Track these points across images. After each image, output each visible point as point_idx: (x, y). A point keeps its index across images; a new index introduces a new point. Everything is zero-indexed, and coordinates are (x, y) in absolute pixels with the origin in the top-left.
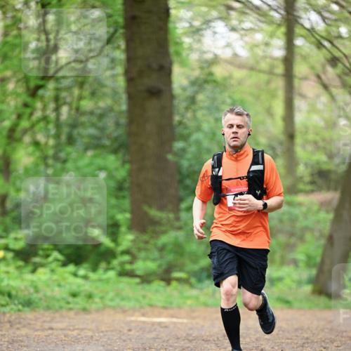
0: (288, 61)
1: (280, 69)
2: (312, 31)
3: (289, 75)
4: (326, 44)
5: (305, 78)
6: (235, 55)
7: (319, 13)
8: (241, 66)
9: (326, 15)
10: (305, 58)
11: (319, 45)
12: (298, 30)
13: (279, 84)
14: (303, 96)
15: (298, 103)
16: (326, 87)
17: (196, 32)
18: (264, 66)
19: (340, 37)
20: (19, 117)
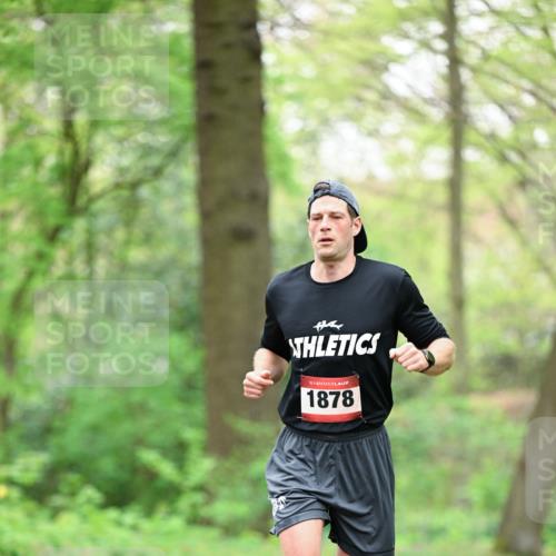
0: (455, 185)
1: (441, 196)
2: (492, 137)
3: (455, 207)
4: (514, 156)
5: (481, 212)
6: (371, 177)
7: (502, 107)
8: (379, 192)
9: (515, 112)
11: (503, 159)
12: (471, 136)
13: (441, 223)
14: (478, 240)
15: (470, 251)
16: (512, 223)
19: (534, 146)
20: (30, 275)
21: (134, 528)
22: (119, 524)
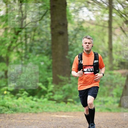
0: (110, 22)
1: (107, 25)
2: (119, 11)
3: (110, 27)
4: (124, 16)
5: (116, 28)
6: (91, 20)
7: (121, 4)
8: (93, 24)
9: (124, 5)
10: (116, 21)
11: (121, 16)
12: (113, 11)
13: (107, 30)
14: (115, 35)
15: (114, 37)
16: (124, 31)
17: (76, 11)
18: (101, 23)
20: (12, 42)
21: (36, 101)
22: (32, 100)
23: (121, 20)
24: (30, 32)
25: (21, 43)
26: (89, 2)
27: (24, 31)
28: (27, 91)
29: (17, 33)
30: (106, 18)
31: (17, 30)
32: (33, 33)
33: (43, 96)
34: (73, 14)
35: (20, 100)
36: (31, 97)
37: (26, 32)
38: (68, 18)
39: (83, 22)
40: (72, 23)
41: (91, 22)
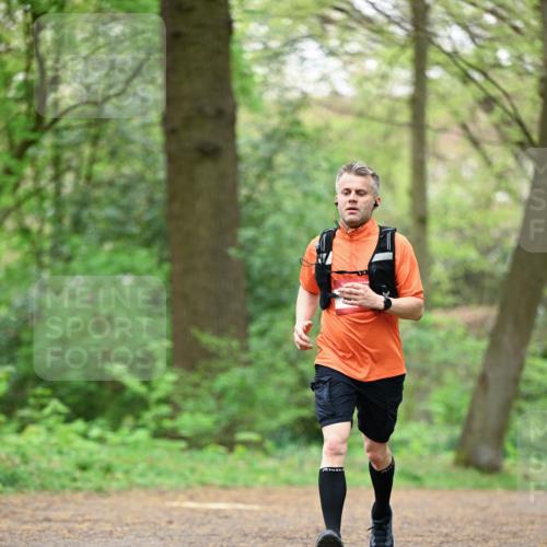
0: (418, 102)
1: (405, 116)
2: (454, 56)
3: (418, 125)
4: (476, 76)
5: (443, 130)
6: (335, 94)
7: (465, 28)
8: (343, 111)
9: (477, 31)
10: (443, 98)
11: (466, 79)
12: (433, 55)
13: (404, 138)
14: (440, 158)
15: (432, 167)
16: (475, 143)
17: (273, 57)
18: (379, 110)
19: (498, 65)
21: (101, 440)
22: (85, 436)
23: (464, 96)
24: (76, 145)
25: (38, 192)
26: (326, 20)
27: (48, 140)
28: (62, 399)
29: (20, 151)
30: (401, 87)
31: (18, 139)
32: (87, 150)
33: (129, 421)
34: (259, 71)
35: (35, 436)
36: (79, 425)
37: (57, 147)
38: (236, 84)
39: (304, 102)
40: (254, 107)
41: (334, 103)
